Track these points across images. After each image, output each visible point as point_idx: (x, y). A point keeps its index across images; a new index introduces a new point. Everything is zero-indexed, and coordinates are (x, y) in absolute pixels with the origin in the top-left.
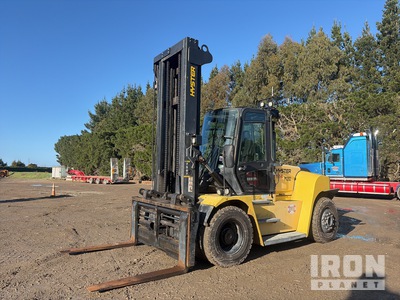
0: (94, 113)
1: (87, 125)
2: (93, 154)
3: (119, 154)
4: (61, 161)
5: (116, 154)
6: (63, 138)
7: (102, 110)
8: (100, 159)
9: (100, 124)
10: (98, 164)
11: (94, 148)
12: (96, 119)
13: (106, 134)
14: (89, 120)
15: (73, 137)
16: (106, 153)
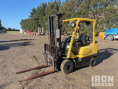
0: (31, 12)
1: (29, 16)
2: (32, 25)
3: (41, 26)
4: (22, 28)
5: (39, 25)
6: (22, 20)
7: (34, 11)
8: (34, 27)
9: (34, 16)
10: (34, 29)
11: (33, 24)
12: (32, 14)
13: (36, 19)
14: (30, 14)
15: (25, 20)
16: (36, 25)
